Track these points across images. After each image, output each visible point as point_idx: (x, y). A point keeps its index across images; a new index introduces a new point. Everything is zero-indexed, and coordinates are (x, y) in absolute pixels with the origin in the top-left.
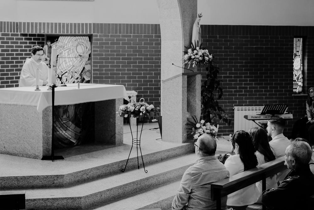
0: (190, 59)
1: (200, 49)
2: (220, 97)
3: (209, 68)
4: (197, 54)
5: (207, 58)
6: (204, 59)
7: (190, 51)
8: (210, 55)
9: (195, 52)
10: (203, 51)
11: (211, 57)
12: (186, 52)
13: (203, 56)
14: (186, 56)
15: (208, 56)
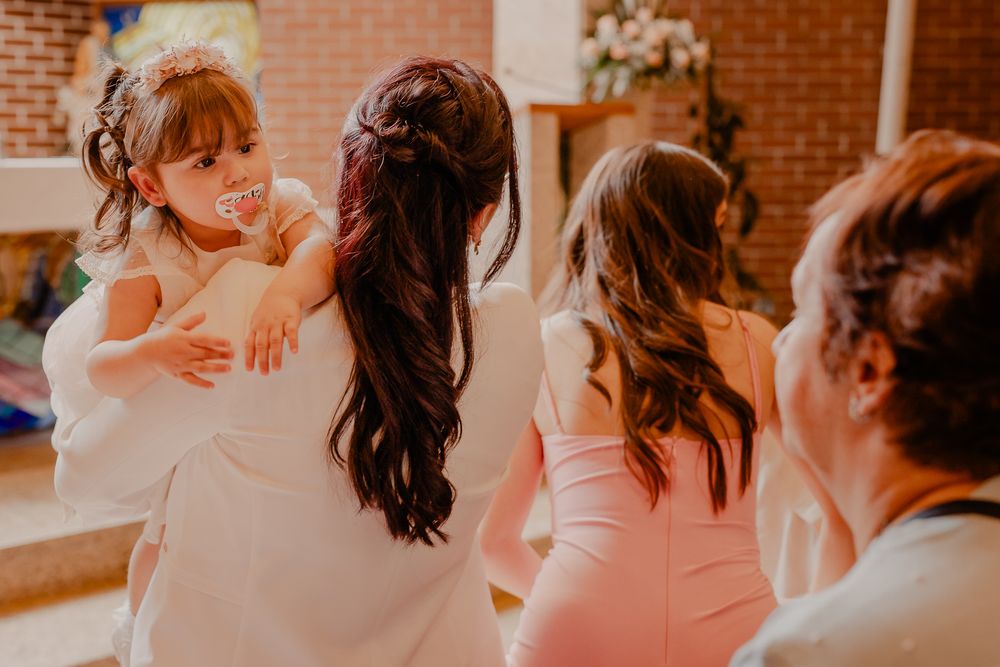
0: (606, 60)
1: (657, 16)
2: (746, 228)
3: (703, 110)
4: (636, 38)
5: (680, 58)
6: (667, 63)
7: (606, 25)
8: (698, 39)
9: (631, 28)
10: (666, 27)
11: (701, 50)
12: (591, 33)
13: (666, 47)
14: (590, 50)
15: (685, 47)
